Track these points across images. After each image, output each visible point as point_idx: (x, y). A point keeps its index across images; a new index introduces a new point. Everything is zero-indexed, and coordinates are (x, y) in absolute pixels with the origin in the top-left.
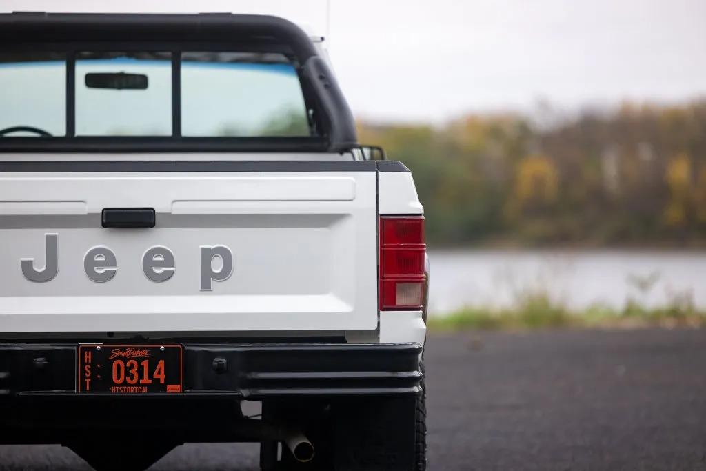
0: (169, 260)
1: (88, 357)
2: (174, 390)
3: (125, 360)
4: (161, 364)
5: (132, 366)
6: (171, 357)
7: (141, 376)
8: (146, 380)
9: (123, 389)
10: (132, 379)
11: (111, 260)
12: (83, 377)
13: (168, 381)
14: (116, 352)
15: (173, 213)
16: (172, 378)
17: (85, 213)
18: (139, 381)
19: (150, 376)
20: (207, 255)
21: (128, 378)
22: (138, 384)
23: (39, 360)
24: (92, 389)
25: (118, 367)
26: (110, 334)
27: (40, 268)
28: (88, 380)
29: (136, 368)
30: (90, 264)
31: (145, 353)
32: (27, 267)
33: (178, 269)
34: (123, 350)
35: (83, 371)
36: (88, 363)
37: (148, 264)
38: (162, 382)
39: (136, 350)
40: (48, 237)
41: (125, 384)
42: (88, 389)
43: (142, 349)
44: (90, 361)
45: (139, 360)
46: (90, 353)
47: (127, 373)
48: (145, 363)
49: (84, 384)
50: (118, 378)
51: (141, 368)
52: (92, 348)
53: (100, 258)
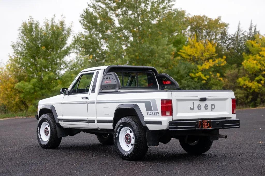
0: (208, 106)
1: (200, 123)
2: (210, 128)
3: (204, 123)
6: (210, 122)
7: (206, 126)
8: (207, 126)
12: (200, 126)
15: (209, 98)
16: (210, 126)
17: (198, 99)
20: (212, 105)
22: (206, 127)
24: (201, 128)
27: (192, 108)
30: (198, 107)
32: (191, 107)
34: (204, 121)
37: (205, 107)
41: (205, 127)
43: (206, 121)
45: (206, 123)
47: (205, 125)
48: (207, 123)
51: (206, 124)
52: (200, 121)
53: (199, 106)
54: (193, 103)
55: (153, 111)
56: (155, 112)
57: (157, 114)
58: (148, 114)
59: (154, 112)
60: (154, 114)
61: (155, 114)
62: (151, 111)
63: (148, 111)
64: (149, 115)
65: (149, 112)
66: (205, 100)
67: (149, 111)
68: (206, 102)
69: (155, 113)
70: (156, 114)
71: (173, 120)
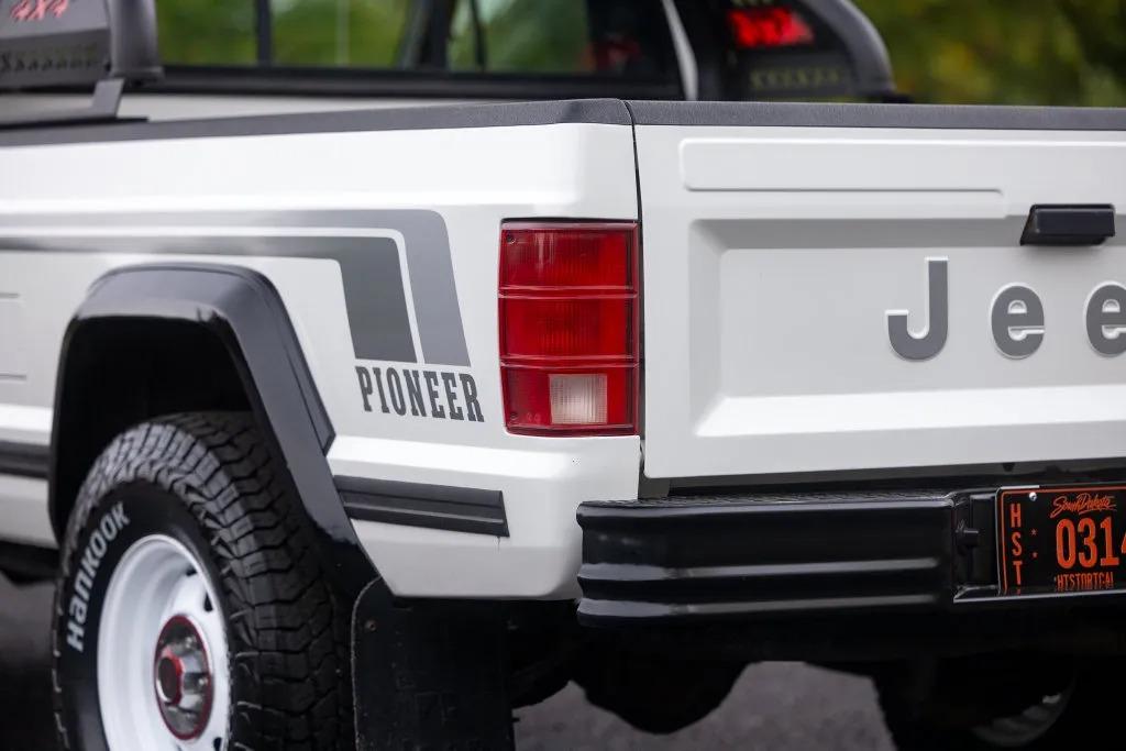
1: (1016, 514)
3: (1074, 517)
5: (1086, 532)
7: (1101, 553)
8: (1110, 560)
9: (1075, 579)
10: (1088, 557)
11: (1034, 311)
12: (1010, 558)
14: (1061, 502)
17: (1003, 215)
18: (1098, 561)
19: (1116, 551)
21: (1082, 556)
22: (1096, 569)
24: (1028, 586)
25: (1065, 531)
27: (919, 331)
28: (1018, 564)
29: (1092, 535)
30: (1001, 321)
31: (1104, 503)
34: (1072, 498)
35: (1010, 546)
36: (1016, 529)
37: (1094, 319)
39: (1093, 498)
40: (932, 265)
41: (1078, 568)
42: (1019, 582)
43: (1102, 494)
44: (1019, 525)
45: (1097, 516)
46: (1019, 505)
47: (1080, 547)
48: (1106, 524)
49: (1011, 572)
50: (1066, 556)
51: (1100, 533)
52: (1023, 497)
53: (1017, 309)
54: (938, 273)
55: (421, 366)
56: (439, 369)
57: (461, 402)
58: (374, 399)
59: (430, 375)
60: (433, 395)
61: (442, 400)
62: (399, 366)
63: (369, 364)
64: (385, 409)
65: (377, 371)
66: (1098, 239)
67: (384, 365)
69: (440, 388)
70: (451, 397)
71: (643, 479)
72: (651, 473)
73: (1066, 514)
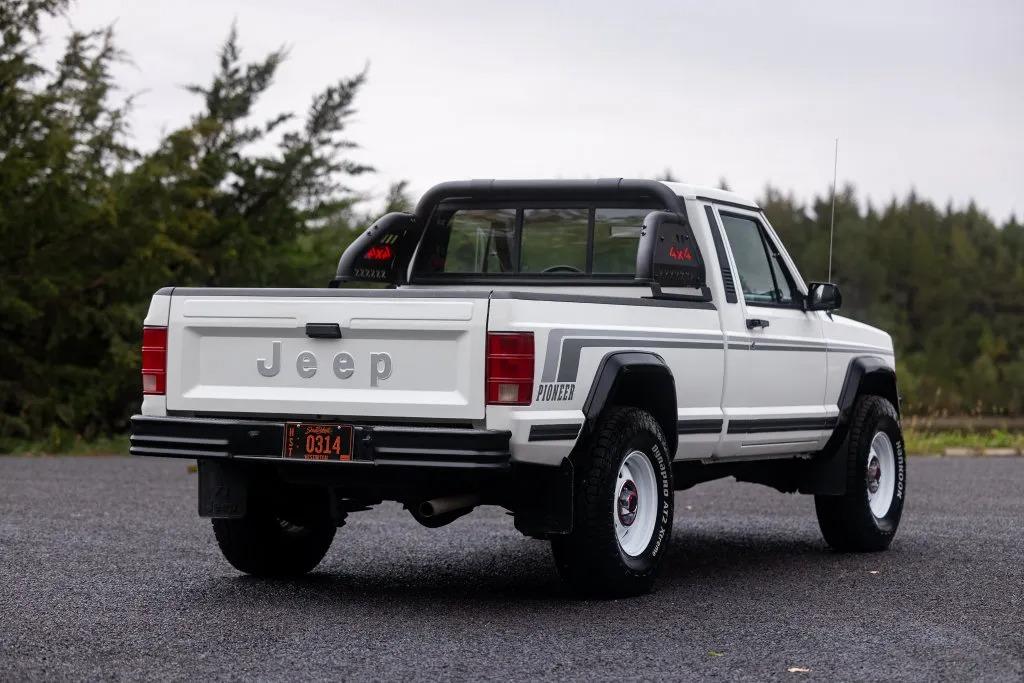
0: (350, 363)
1: (292, 432)
2: (345, 460)
3: (315, 435)
4: (338, 440)
5: (319, 440)
6: (345, 434)
7: (324, 448)
8: (327, 451)
9: (312, 457)
10: (319, 449)
11: (313, 362)
12: (288, 447)
13: (342, 453)
14: (310, 429)
15: (352, 327)
16: (344, 451)
17: (295, 327)
18: (323, 451)
19: (331, 448)
20: (375, 359)
21: (316, 449)
22: (322, 454)
23: (253, 433)
24: (293, 456)
25: (311, 440)
26: (319, 416)
27: (269, 366)
28: (291, 449)
29: (322, 441)
30: (300, 364)
31: (328, 431)
32: (261, 364)
33: (356, 369)
34: (314, 428)
35: (288, 442)
36: (291, 437)
37: (337, 365)
38: (338, 452)
39: (322, 428)
40: (275, 344)
41: (314, 453)
42: (290, 455)
43: (326, 428)
44: (293, 435)
45: (324, 435)
46: (293, 429)
47: (316, 445)
48: (328, 439)
49: (288, 451)
50: (310, 448)
51: (325, 442)
52: (294, 426)
53: (306, 360)
54: (277, 347)
68: (345, 347)
71: (167, 411)
72: (169, 408)
73: (311, 433)
